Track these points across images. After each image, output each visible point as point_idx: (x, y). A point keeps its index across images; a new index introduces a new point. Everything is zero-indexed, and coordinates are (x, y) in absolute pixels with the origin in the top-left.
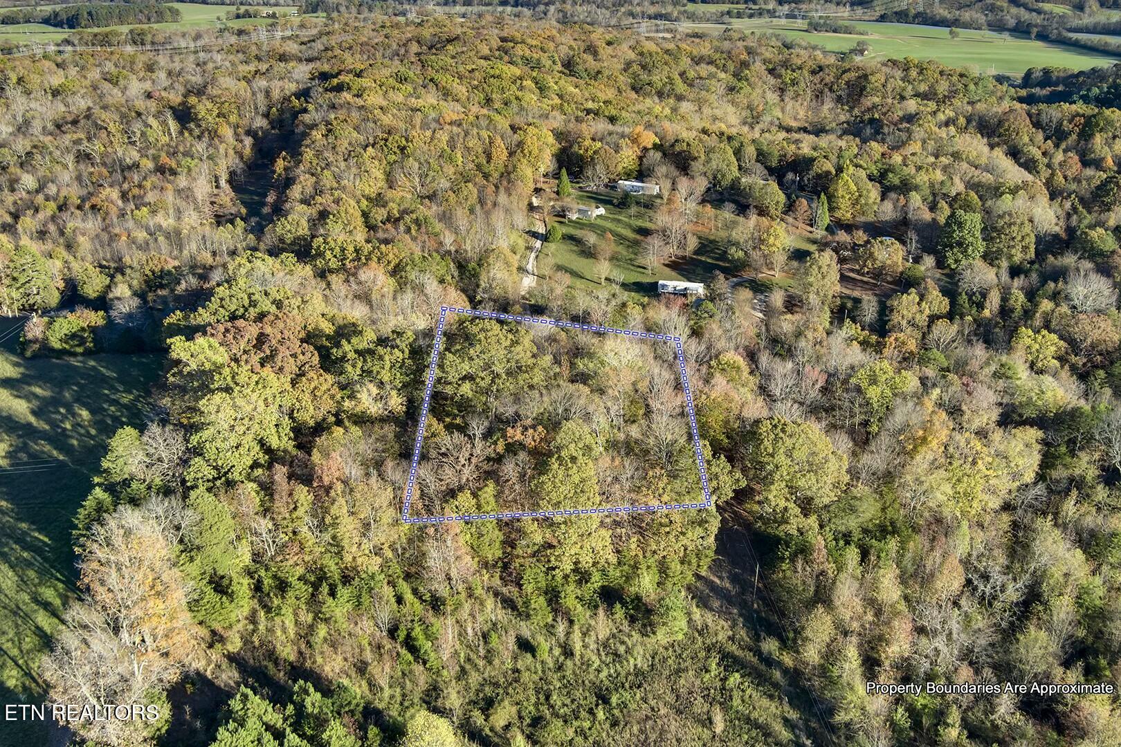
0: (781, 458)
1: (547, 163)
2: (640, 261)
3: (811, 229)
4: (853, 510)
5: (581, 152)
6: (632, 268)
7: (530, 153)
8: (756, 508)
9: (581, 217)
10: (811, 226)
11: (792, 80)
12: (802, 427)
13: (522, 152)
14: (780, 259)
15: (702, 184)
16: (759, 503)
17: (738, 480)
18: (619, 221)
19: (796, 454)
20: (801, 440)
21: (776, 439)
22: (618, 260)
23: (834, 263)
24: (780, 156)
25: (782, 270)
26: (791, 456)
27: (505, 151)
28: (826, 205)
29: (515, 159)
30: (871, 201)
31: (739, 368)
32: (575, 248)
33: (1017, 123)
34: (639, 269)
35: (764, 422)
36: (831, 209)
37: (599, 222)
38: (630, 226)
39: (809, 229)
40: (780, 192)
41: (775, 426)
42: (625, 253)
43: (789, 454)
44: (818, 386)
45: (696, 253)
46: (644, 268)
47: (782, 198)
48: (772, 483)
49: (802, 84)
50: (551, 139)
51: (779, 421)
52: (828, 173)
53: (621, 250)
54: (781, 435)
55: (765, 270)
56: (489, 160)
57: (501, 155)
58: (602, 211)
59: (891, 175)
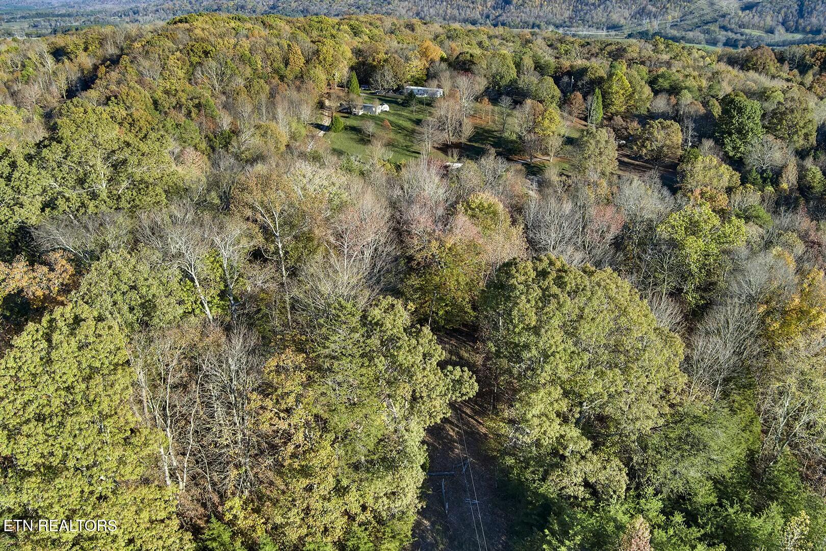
0: (554, 337)
1: (342, 72)
2: (416, 148)
3: (586, 123)
4: (697, 446)
5: (375, 63)
6: (408, 153)
7: (325, 59)
8: (506, 430)
9: (366, 113)
10: (585, 119)
11: (566, 51)
12: (596, 278)
13: (318, 59)
14: (555, 143)
15: (481, 84)
16: (512, 422)
17: (460, 382)
18: (400, 115)
19: (586, 330)
20: (595, 302)
21: (546, 297)
22: (393, 146)
23: (612, 140)
24: (556, 68)
25: (557, 154)
26: (572, 335)
27: (302, 57)
28: (600, 99)
29: (311, 66)
30: (644, 96)
31: (495, 213)
32: (355, 137)
33: (764, 58)
34: (414, 154)
35: (521, 266)
36: (606, 106)
37: (382, 116)
38: (410, 120)
39: (584, 123)
40: (556, 87)
41: (543, 274)
42: (402, 141)
43: (571, 330)
44: (609, 237)
45: (470, 140)
46: (419, 153)
47: (557, 93)
48: (535, 389)
49: (574, 54)
50: (349, 54)
51: (551, 263)
52: (601, 78)
53: (400, 138)
54: (555, 290)
55: (540, 156)
56: (287, 64)
57: (298, 61)
58: (386, 107)
59: (661, 80)
